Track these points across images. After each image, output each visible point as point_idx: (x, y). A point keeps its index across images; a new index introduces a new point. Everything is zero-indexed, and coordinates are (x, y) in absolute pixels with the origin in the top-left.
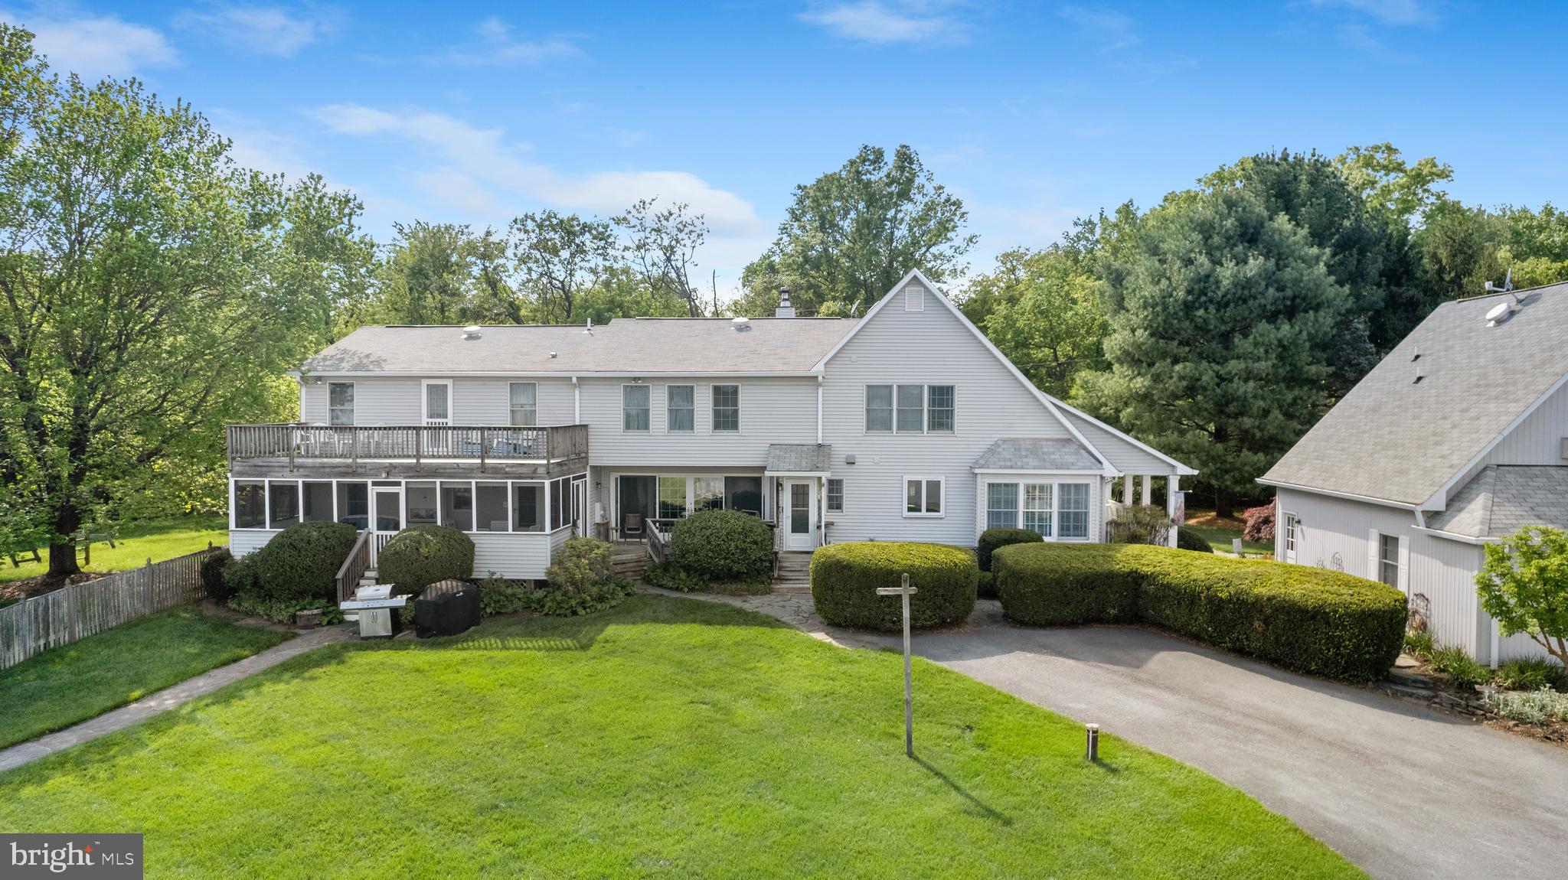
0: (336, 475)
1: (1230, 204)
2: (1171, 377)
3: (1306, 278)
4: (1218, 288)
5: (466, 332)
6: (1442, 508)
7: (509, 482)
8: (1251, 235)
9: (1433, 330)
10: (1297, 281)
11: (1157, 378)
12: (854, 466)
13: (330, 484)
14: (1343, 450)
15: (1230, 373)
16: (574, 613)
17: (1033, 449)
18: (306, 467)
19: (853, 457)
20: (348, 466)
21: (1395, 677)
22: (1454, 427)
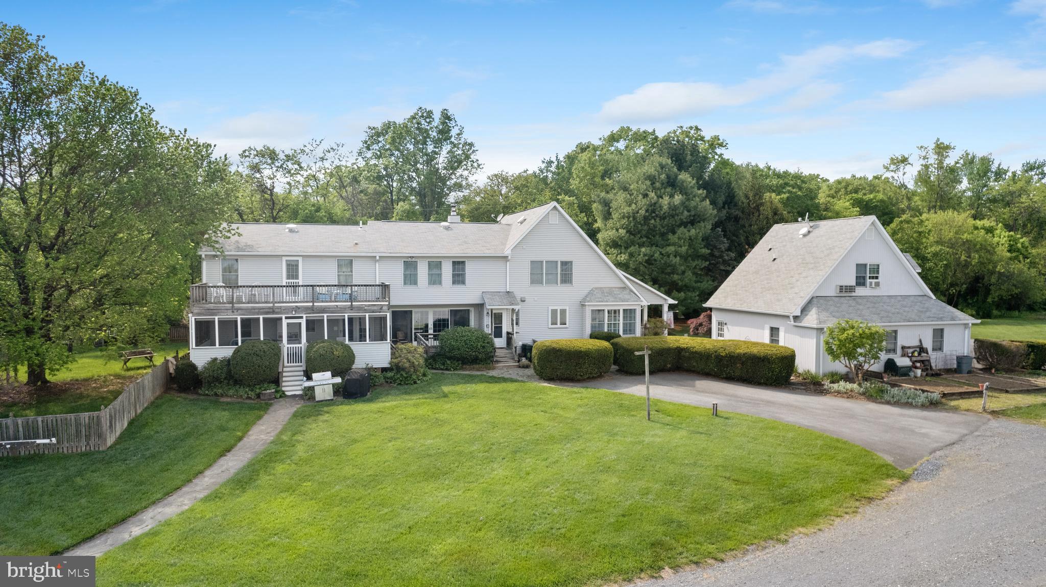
0: (261, 314)
1: (662, 167)
2: (639, 255)
3: (700, 207)
4: (661, 210)
5: (288, 228)
6: (799, 314)
7: (367, 315)
8: (672, 183)
9: (774, 237)
10: (696, 208)
11: (631, 255)
12: (525, 303)
13: (259, 319)
14: (746, 291)
15: (667, 252)
16: (415, 383)
17: (608, 293)
18: (242, 309)
19: (524, 298)
20: (269, 308)
21: (793, 383)
22: (797, 281)
